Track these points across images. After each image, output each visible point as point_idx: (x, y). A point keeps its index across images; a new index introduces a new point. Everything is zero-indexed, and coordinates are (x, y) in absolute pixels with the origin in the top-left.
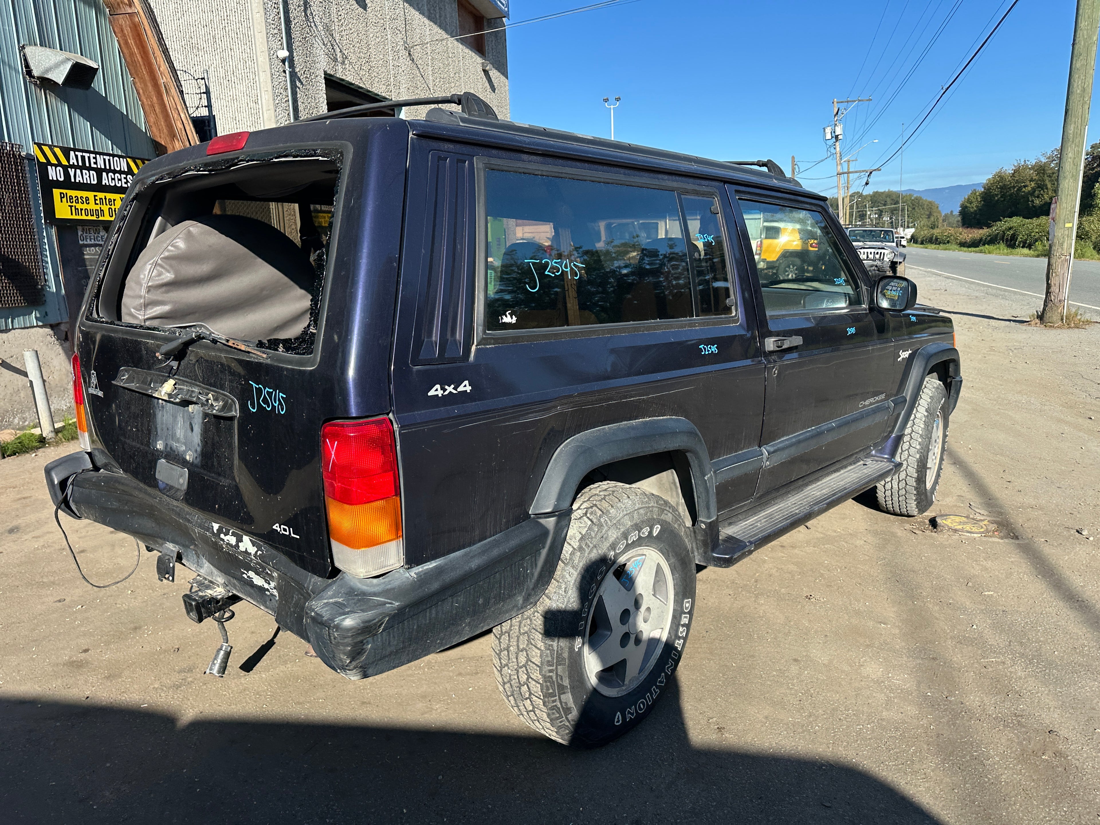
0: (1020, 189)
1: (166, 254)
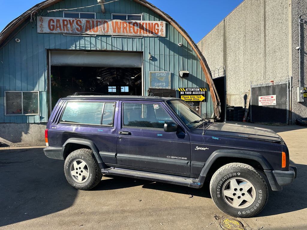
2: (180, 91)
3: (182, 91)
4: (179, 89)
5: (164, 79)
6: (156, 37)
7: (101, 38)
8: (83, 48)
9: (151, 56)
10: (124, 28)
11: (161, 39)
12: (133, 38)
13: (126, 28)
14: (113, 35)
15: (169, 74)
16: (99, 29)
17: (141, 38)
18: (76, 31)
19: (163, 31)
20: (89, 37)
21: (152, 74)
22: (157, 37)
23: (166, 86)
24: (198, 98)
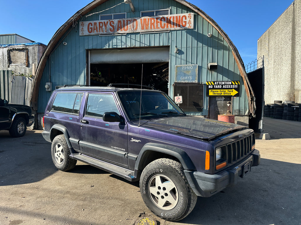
2: (208, 84)
3: (210, 84)
4: (207, 83)
5: (190, 72)
6: (183, 30)
7: (131, 36)
8: (115, 47)
9: (178, 49)
10: (152, 24)
11: (189, 31)
12: (160, 33)
13: (153, 24)
14: (141, 32)
15: (196, 67)
16: (129, 28)
17: (168, 32)
18: (109, 31)
19: (191, 23)
20: (120, 35)
21: (178, 67)
22: (185, 29)
23: (192, 80)
24: (230, 93)
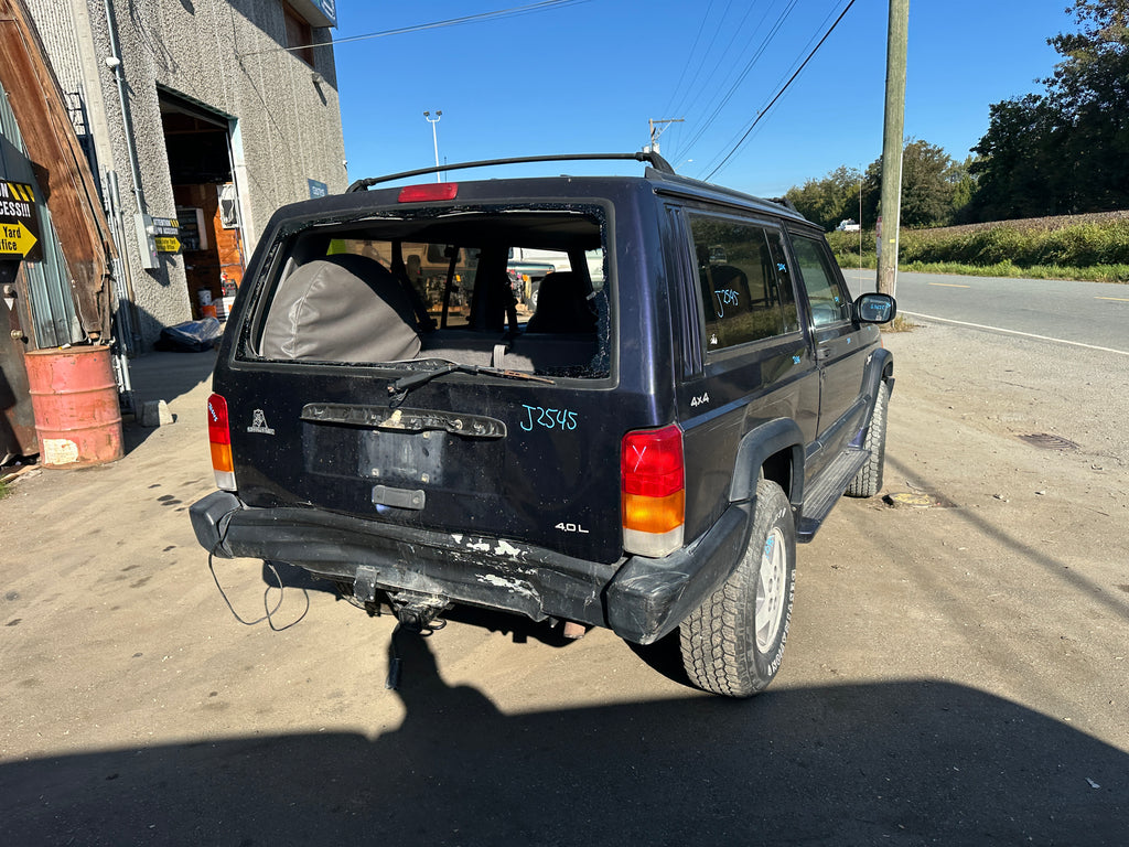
0: (811, 205)
1: (310, 293)
24: (12, 240)
